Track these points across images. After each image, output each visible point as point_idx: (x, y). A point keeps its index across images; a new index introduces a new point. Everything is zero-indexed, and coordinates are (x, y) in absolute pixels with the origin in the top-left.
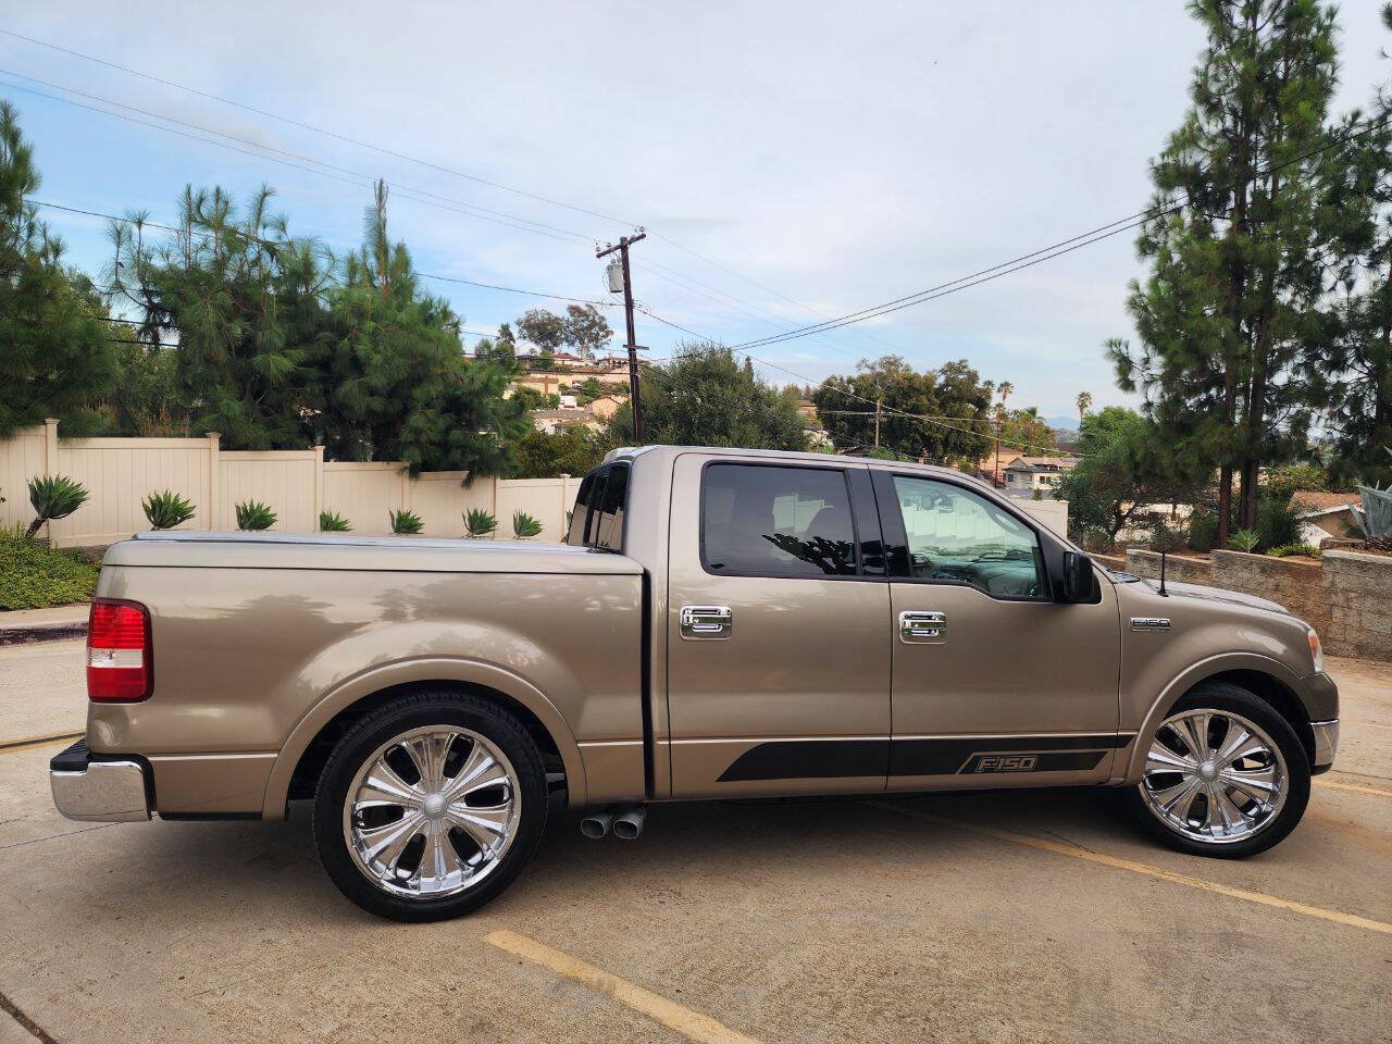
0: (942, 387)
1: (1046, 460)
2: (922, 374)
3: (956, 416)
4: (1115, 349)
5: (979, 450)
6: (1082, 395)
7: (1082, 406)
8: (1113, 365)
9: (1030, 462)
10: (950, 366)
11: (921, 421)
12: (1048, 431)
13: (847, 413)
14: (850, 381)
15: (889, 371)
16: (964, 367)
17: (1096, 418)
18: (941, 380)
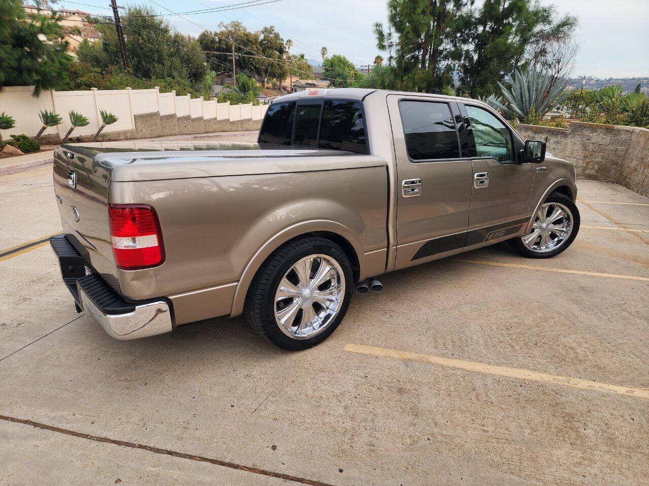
0: (262, 41)
1: (310, 82)
2: (253, 33)
3: (270, 57)
4: (378, 28)
5: (282, 76)
6: (324, 48)
7: (323, 54)
8: (377, 36)
9: (303, 82)
10: (266, 29)
11: (254, 59)
12: (309, 67)
13: (216, 53)
14: (216, 34)
15: (235, 30)
16: (273, 30)
17: (329, 61)
18: (262, 37)
